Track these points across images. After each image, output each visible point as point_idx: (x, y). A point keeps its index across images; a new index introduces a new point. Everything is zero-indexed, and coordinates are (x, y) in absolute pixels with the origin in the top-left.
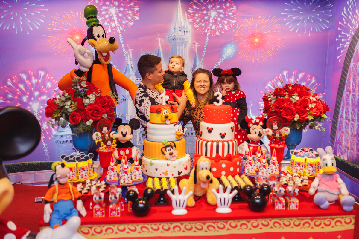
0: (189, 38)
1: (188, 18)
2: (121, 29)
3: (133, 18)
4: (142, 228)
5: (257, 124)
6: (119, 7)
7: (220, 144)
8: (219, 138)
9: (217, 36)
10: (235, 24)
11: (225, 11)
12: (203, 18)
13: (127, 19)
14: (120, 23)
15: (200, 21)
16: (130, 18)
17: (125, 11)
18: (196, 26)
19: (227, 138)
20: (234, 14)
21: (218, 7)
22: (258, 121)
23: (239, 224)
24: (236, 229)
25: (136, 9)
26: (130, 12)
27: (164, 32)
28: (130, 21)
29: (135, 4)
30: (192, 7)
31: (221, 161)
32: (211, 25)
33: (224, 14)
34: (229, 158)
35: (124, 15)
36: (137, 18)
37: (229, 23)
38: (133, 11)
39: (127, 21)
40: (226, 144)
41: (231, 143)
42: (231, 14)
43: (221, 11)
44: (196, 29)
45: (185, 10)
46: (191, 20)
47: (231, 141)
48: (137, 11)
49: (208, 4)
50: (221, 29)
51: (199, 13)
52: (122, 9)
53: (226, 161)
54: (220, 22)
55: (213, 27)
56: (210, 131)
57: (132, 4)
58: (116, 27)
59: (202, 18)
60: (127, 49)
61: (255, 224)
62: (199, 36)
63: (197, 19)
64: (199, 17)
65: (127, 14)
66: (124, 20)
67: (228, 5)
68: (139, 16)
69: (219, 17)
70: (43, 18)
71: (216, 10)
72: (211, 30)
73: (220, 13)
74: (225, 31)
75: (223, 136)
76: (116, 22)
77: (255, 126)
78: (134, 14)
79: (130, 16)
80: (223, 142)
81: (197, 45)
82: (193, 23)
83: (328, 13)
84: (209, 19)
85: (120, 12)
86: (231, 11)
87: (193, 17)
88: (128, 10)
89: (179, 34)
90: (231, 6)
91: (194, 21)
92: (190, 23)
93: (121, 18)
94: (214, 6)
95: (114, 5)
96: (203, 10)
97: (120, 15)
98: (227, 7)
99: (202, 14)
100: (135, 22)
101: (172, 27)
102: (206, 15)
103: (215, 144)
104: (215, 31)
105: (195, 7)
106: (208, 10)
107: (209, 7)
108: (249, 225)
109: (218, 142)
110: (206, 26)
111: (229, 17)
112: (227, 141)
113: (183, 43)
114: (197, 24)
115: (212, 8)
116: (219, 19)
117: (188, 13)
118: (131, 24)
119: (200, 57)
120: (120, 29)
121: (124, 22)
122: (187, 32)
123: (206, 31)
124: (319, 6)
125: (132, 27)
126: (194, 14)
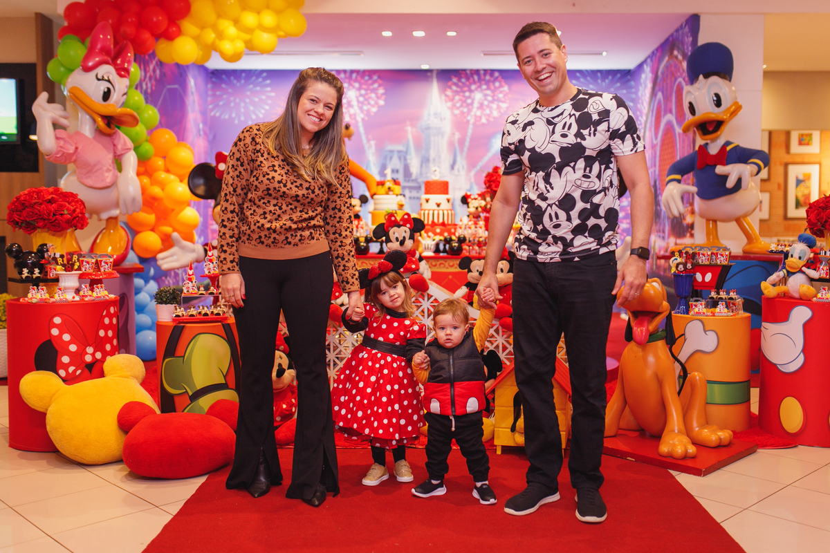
0: (447, 127)
1: (446, 101)
2: (362, 116)
3: (377, 103)
4: (362, 263)
5: (475, 199)
6: (359, 89)
7: (436, 212)
8: (435, 207)
9: (483, 124)
10: (507, 108)
11: (493, 92)
12: (465, 102)
13: (369, 104)
14: (361, 109)
15: (461, 106)
16: (372, 102)
17: (367, 94)
18: (457, 112)
19: (442, 207)
20: (505, 95)
21: (484, 87)
22: (477, 196)
23: (438, 263)
24: (436, 267)
25: (381, 91)
26: (373, 95)
27: (415, 119)
28: (373, 106)
29: (380, 86)
30: (450, 88)
31: (436, 227)
32: (475, 110)
33: (493, 97)
34: (443, 224)
35: (366, 99)
36: (382, 102)
37: (499, 107)
38: (376, 94)
39: (369, 107)
40: (441, 212)
41: (446, 212)
42: (501, 96)
43: (489, 92)
44: (455, 115)
45: (443, 91)
46: (450, 104)
47: (447, 210)
48: (382, 94)
49: (471, 84)
50: (489, 115)
51: (459, 95)
52: (363, 92)
53: (441, 227)
54: (488, 106)
55: (479, 113)
56: (427, 201)
57: (376, 85)
58: (355, 114)
59: (463, 102)
60: (368, 140)
61: (451, 264)
62: (460, 125)
63: (457, 102)
64: (460, 100)
65: (370, 98)
66: (365, 105)
67: (497, 84)
68: (385, 100)
69: (486, 99)
70: (268, 104)
71: (482, 91)
72: (476, 116)
73: (486, 95)
74: (494, 118)
75: (438, 205)
76: (356, 107)
77: (474, 201)
78: (378, 98)
79: (373, 100)
80: (438, 210)
81: (457, 136)
82: (451, 109)
83: (631, 93)
84: (472, 103)
85: (361, 95)
86: (501, 92)
87: (452, 100)
88: (371, 93)
89: (434, 122)
90: (501, 86)
91: (454, 105)
92: (449, 108)
93: (362, 103)
94: (480, 87)
95: (354, 87)
96: (464, 92)
97: (361, 99)
98: (496, 88)
99: (464, 96)
100: (380, 107)
101: (425, 113)
102: (469, 97)
103: (431, 212)
104: (480, 118)
105: (454, 88)
106: (471, 91)
107: (473, 87)
108: (447, 264)
109: (434, 210)
110: (469, 111)
111: (499, 100)
112: (443, 211)
113: (440, 133)
114: (458, 108)
115: (476, 89)
116: (486, 103)
117: (446, 96)
118: (374, 110)
119: (462, 150)
120: (360, 117)
121: (365, 108)
122: (445, 119)
123: (469, 118)
124: (618, 84)
125: (375, 113)
126: (454, 96)
